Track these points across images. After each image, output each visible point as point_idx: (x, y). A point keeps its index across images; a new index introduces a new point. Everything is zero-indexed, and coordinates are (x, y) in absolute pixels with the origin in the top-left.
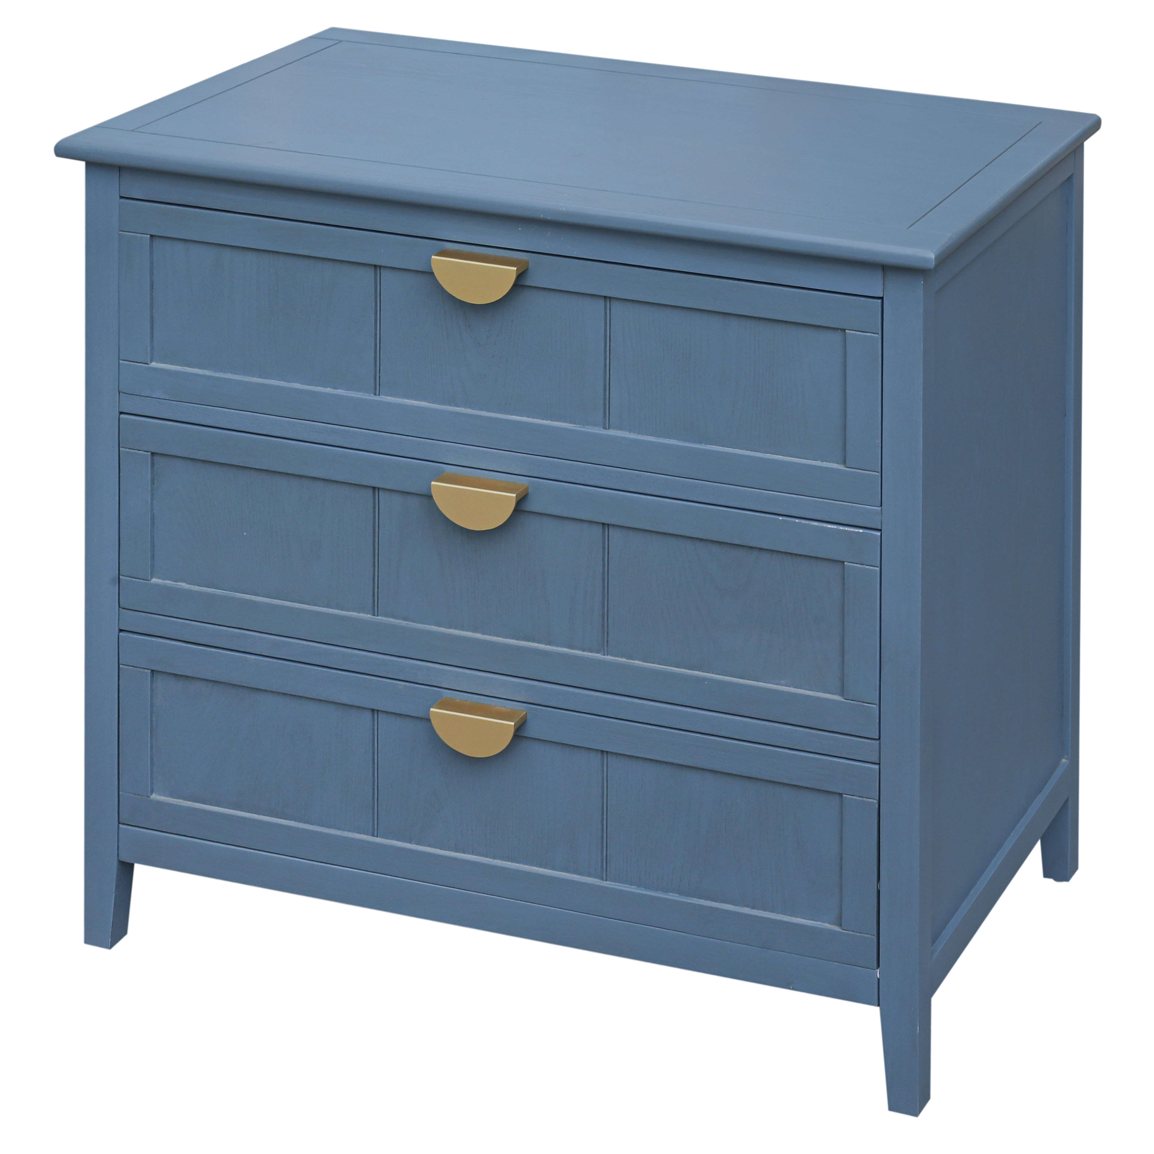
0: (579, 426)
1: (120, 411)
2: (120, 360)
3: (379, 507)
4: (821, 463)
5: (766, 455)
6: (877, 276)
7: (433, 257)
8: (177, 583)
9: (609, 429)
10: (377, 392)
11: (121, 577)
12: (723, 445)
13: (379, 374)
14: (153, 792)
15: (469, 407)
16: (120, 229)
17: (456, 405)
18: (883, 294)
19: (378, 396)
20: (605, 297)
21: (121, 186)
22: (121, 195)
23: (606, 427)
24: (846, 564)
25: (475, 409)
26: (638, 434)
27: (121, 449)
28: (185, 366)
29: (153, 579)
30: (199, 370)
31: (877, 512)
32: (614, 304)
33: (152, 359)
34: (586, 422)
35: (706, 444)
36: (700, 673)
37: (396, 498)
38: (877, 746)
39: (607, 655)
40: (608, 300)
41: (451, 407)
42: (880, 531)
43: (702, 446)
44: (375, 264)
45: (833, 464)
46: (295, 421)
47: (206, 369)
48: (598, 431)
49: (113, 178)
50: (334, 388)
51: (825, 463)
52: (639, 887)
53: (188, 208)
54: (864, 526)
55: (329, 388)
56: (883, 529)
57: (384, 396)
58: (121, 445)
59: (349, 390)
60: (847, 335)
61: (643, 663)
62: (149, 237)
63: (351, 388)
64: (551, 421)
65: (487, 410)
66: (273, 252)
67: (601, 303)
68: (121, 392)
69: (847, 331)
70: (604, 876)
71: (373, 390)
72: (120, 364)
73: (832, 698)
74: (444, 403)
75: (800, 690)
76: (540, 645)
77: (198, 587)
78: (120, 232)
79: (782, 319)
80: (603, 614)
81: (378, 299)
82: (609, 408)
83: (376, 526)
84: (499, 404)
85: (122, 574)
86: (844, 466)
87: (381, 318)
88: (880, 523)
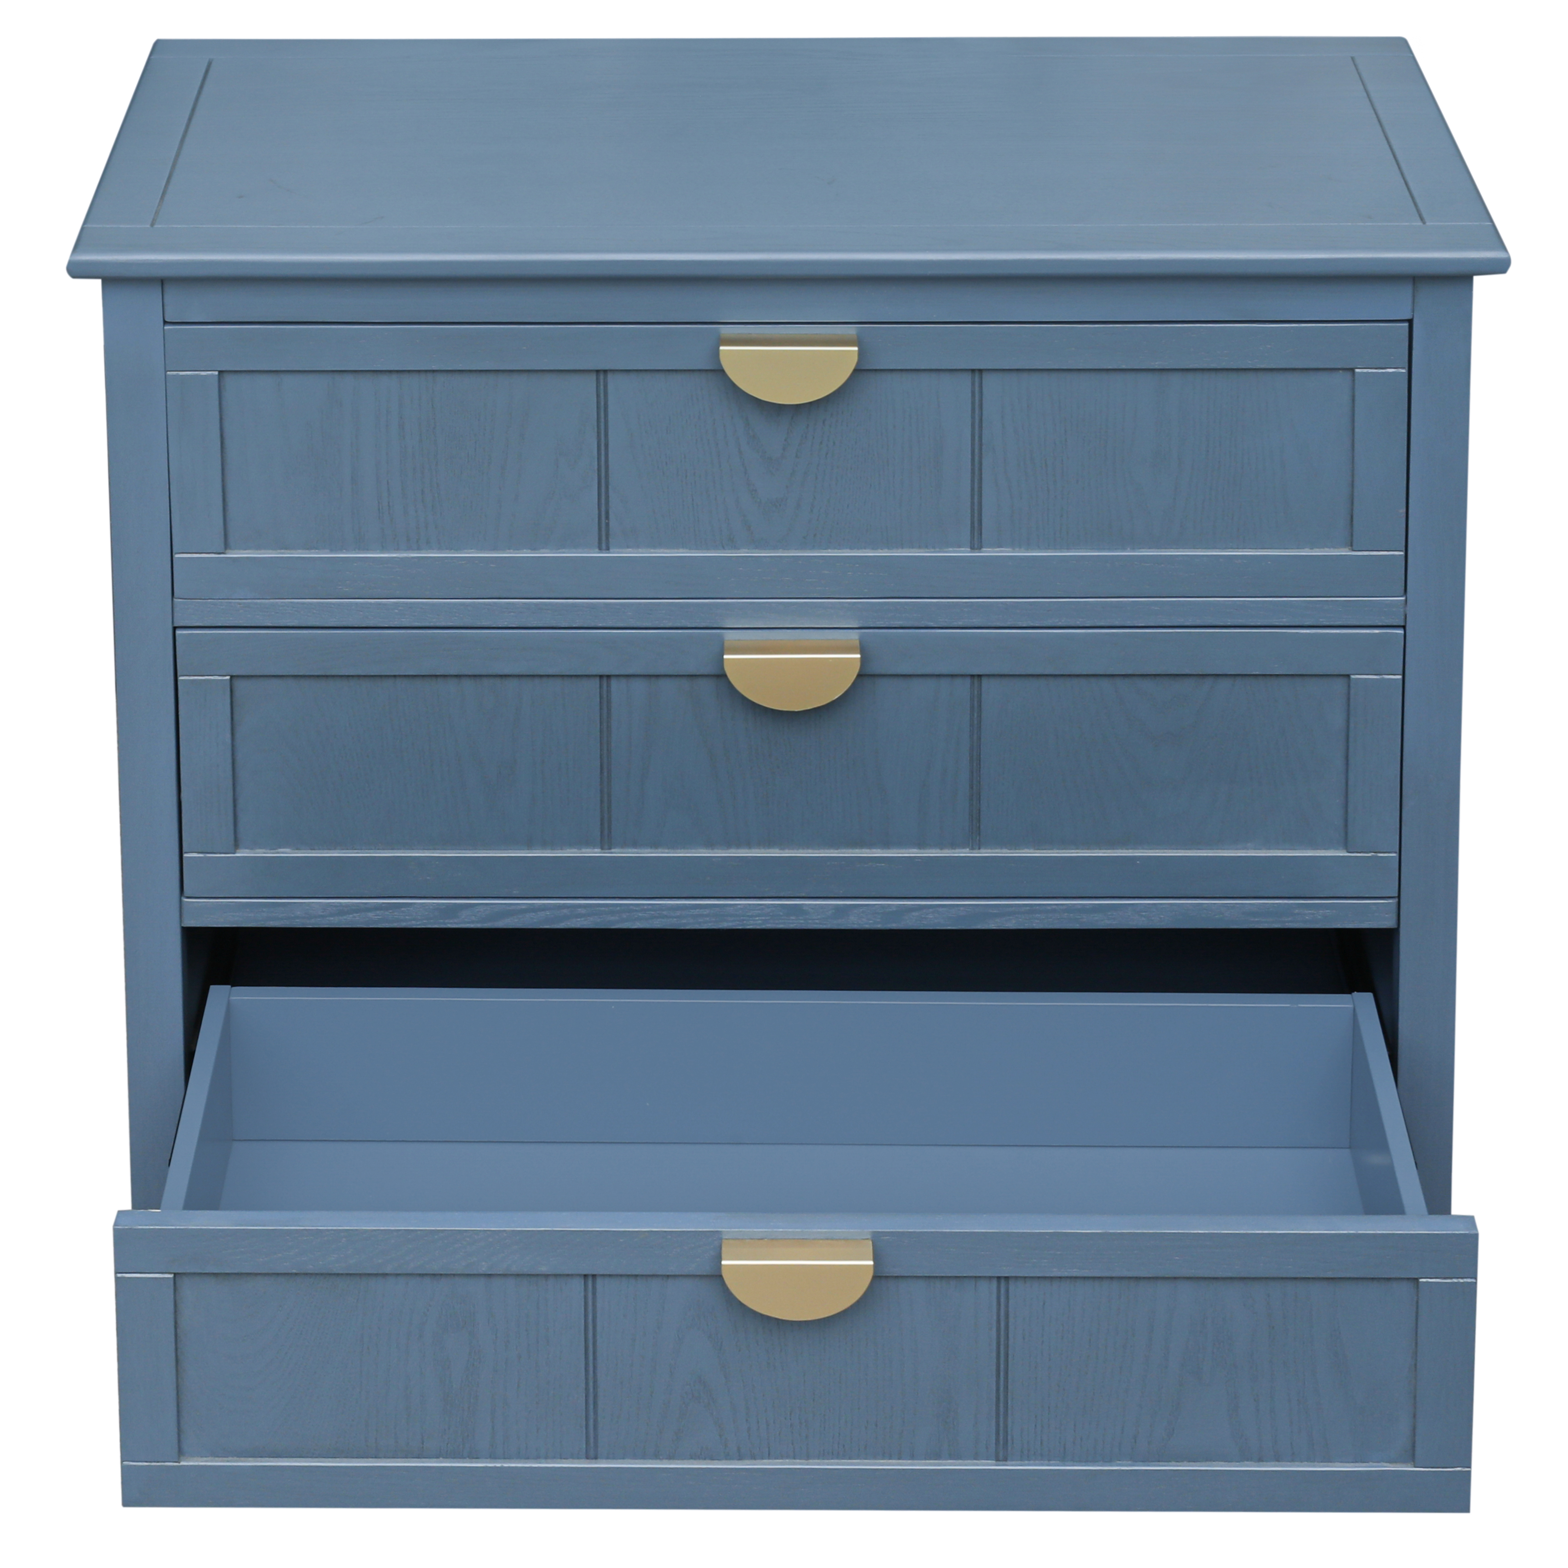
0: (933, 550)
1: (176, 625)
2: (174, 554)
3: (609, 702)
4: (1310, 550)
5: (1227, 552)
6: (1405, 292)
7: (721, 348)
8: (276, 851)
9: (980, 549)
10: (604, 546)
11: (185, 855)
12: (1159, 547)
13: (607, 521)
14: (181, 1453)
15: (756, 547)
16: (167, 369)
17: (735, 547)
18: (1413, 315)
19: (608, 551)
20: (973, 371)
21: (166, 307)
22: (167, 320)
23: (976, 546)
24: (1353, 677)
25: (765, 549)
26: (1027, 550)
27: (180, 678)
28: (282, 549)
29: (238, 851)
30: (307, 551)
31: (1399, 604)
32: (988, 379)
33: (227, 546)
34: (945, 544)
35: (1133, 549)
36: (1126, 851)
37: (639, 686)
38: (1394, 908)
39: (979, 849)
40: (977, 375)
41: (727, 551)
42: (1404, 627)
43: (1126, 552)
44: (599, 368)
45: (1332, 549)
46: (474, 602)
47: (316, 549)
48: (965, 553)
49: (151, 298)
50: (534, 549)
51: (1317, 550)
52: (1063, 1459)
53: (283, 325)
54: (1380, 624)
55: (525, 550)
56: (1407, 625)
57: (618, 550)
58: (179, 674)
59: (559, 549)
60: (1356, 376)
61: (1038, 851)
62: (216, 375)
63: (562, 545)
64: (889, 549)
65: (786, 548)
66: (426, 371)
67: (967, 378)
68: (176, 598)
69: (1357, 370)
70: (1001, 1456)
71: (596, 544)
72: (174, 559)
73: (1329, 855)
74: (715, 548)
75: (1281, 851)
76: (874, 850)
77: (313, 851)
78: (168, 373)
79: (1251, 367)
80: (971, 796)
81: (603, 416)
82: (980, 520)
83: (605, 728)
84: (804, 538)
85: (185, 851)
86: (1350, 548)
87: (608, 443)
88: (1403, 618)
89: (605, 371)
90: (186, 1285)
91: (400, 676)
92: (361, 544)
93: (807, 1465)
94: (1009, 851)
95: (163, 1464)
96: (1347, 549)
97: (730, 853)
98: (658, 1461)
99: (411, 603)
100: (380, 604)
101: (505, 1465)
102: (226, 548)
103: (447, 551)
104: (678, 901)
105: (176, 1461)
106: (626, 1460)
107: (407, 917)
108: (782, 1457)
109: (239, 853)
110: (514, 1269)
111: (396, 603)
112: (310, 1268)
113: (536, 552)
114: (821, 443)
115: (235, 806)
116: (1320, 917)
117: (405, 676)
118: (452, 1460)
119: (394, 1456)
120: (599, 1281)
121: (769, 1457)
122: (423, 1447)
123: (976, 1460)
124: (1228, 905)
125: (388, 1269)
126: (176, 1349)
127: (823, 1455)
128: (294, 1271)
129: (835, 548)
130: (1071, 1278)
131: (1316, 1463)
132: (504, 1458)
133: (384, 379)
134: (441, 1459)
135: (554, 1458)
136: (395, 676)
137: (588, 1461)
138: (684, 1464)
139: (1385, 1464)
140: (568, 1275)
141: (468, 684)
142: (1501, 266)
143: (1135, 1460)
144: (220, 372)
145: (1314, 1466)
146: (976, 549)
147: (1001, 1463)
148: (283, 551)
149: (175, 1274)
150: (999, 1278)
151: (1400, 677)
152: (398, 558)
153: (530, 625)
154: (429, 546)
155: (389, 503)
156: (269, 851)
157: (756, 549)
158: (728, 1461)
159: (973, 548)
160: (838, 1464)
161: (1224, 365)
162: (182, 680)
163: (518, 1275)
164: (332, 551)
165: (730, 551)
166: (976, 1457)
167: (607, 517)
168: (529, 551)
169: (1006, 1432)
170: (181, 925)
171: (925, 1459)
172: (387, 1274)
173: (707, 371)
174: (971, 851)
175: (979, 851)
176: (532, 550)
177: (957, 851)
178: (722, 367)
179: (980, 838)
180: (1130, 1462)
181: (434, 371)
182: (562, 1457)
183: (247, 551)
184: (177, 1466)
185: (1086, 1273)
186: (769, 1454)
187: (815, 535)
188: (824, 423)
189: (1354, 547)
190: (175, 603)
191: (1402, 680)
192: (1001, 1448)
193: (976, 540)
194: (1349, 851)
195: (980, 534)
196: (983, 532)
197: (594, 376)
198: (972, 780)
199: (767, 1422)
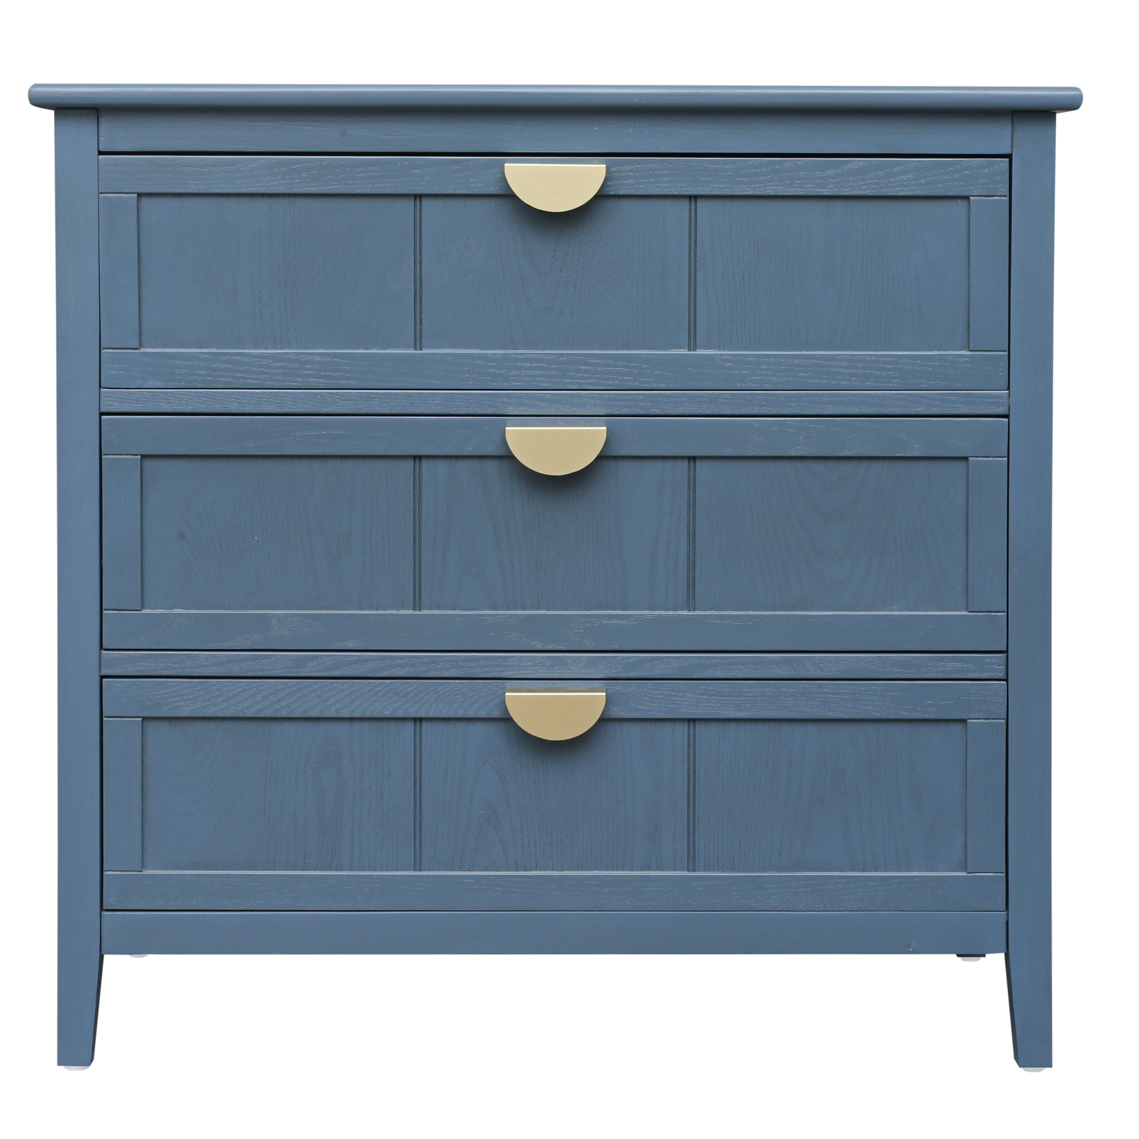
1: (101, 411)
2: (102, 349)
3: (420, 482)
4: (938, 352)
8: (172, 610)
11: (104, 612)
12: (826, 349)
13: (421, 326)
14: (143, 866)
15: (530, 348)
16: (99, 193)
17: (515, 348)
18: (1012, 151)
19: (421, 349)
20: (690, 197)
21: (99, 139)
22: (101, 150)
23: (692, 348)
24: (970, 459)
26: (729, 351)
28: (180, 347)
29: (143, 609)
31: (1004, 396)
32: (700, 204)
33: (141, 343)
34: (670, 346)
37: (442, 466)
38: (1004, 660)
39: (694, 609)
40: (693, 201)
42: (1008, 417)
43: (803, 352)
44: (416, 193)
45: (954, 349)
47: (207, 348)
48: (685, 352)
52: (733, 870)
53: (185, 155)
54: (990, 414)
56: (1010, 414)
57: (428, 349)
58: (103, 454)
59: (385, 347)
60: (971, 203)
61: (738, 612)
62: (136, 197)
63: (387, 344)
65: (552, 346)
67: (685, 204)
68: (103, 388)
69: (971, 198)
70: (691, 867)
71: (413, 342)
72: (101, 353)
73: (955, 616)
75: (918, 611)
76: (616, 609)
77: (199, 610)
78: (101, 195)
79: (894, 195)
80: (688, 565)
81: (418, 236)
82: (695, 327)
83: (417, 505)
84: (566, 340)
85: (105, 608)
86: (968, 350)
87: (422, 260)
88: (1007, 408)
89: (421, 196)
90: (150, 728)
93: (561, 873)
95: (131, 873)
96: (965, 351)
97: (509, 611)
98: (462, 871)
101: (360, 876)
102: (140, 345)
103: (303, 350)
104: (471, 653)
105: (140, 870)
106: (441, 871)
108: (545, 869)
109: (144, 611)
114: (578, 259)
115: (142, 570)
116: (948, 670)
120: (424, 723)
122: (305, 862)
123: (675, 869)
124: (880, 658)
126: (142, 780)
128: (222, 716)
129: (589, 349)
131: (901, 870)
135: (393, 870)
137: (416, 870)
138: (480, 873)
139: (947, 871)
140: (403, 719)
142: (1075, 104)
143: (780, 870)
144: (139, 195)
145: (900, 873)
147: (691, 871)
149: (143, 718)
150: (689, 720)
151: (1006, 459)
154: (289, 346)
155: (260, 309)
156: (166, 609)
158: (509, 873)
159: (689, 349)
160: (582, 873)
162: (105, 459)
165: (511, 350)
167: (421, 323)
169: (694, 849)
170: (100, 673)
173: (495, 195)
174: (688, 611)
175: (694, 611)
177: (678, 610)
179: (694, 600)
182: (397, 868)
183: (155, 348)
184: (141, 875)
186: (536, 867)
187: (574, 337)
188: (581, 242)
189: (970, 348)
190: (101, 392)
191: (1007, 461)
192: (691, 861)
193: (692, 343)
194: (970, 610)
195: (695, 338)
196: (697, 336)
197: (413, 199)
198: (689, 551)
199: (535, 841)
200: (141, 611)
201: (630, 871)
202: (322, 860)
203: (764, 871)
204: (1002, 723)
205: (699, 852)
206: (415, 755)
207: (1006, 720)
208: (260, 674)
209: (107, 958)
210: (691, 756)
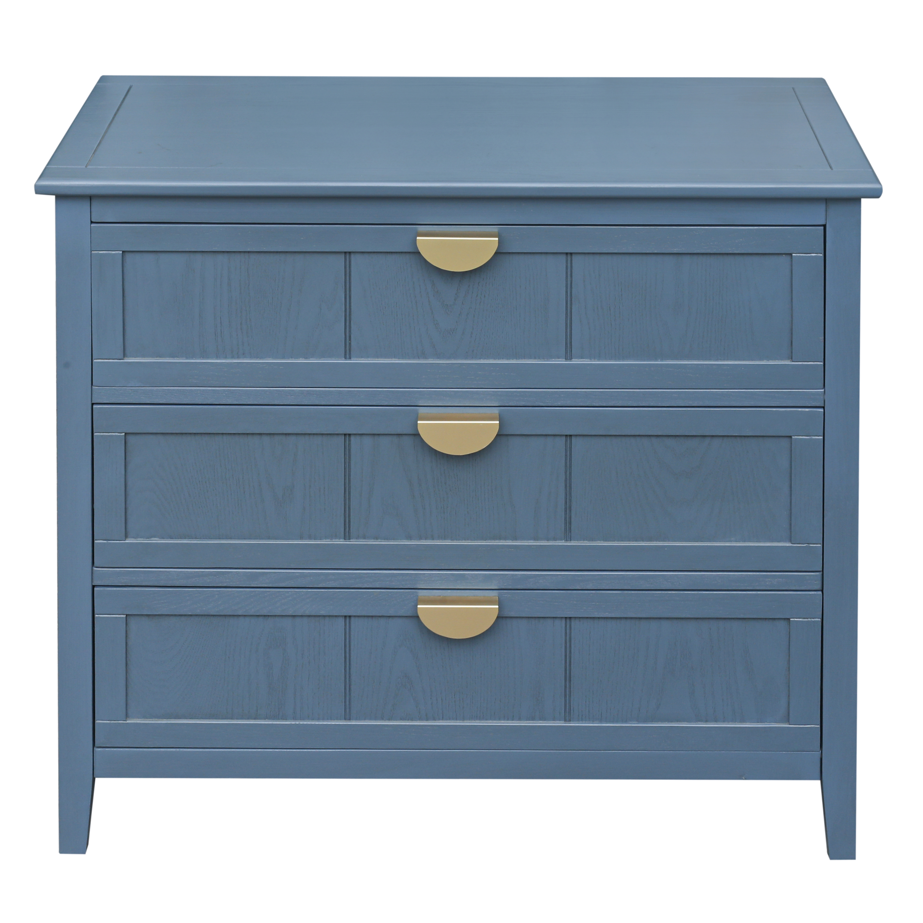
0: (543, 360)
1: (93, 402)
2: (93, 359)
3: (350, 450)
4: (767, 361)
5: (718, 362)
6: (821, 208)
7: (418, 238)
8: (150, 539)
9: (571, 359)
10: (348, 356)
11: (95, 542)
12: (677, 359)
13: (350, 342)
14: (127, 716)
15: (438, 358)
16: (92, 250)
17: (426, 358)
18: (826, 222)
19: (350, 360)
20: (567, 254)
21: (92, 213)
22: (93, 221)
23: (568, 358)
24: (793, 437)
25: (443, 359)
26: (599, 360)
27: (95, 434)
28: (157, 357)
29: (127, 539)
30: (172, 358)
31: (820, 394)
32: (575, 258)
33: (125, 355)
34: (550, 357)
35: (662, 360)
36: (659, 542)
37: (367, 441)
38: (820, 577)
39: (571, 541)
40: (569, 256)
41: (421, 360)
42: (824, 408)
43: (658, 362)
44: (346, 251)
45: (780, 361)
46: (270, 389)
47: (178, 357)
48: (562, 362)
49: (84, 207)
50: (306, 358)
51: (772, 361)
52: (601, 721)
53: (160, 224)
54: (809, 405)
55: (301, 359)
56: (825, 406)
57: (356, 359)
58: (94, 432)
59: (321, 358)
60: (793, 258)
61: (606, 542)
62: (121, 253)
63: (323, 356)
64: (516, 359)
65: (455, 358)
66: (245, 252)
67: (563, 258)
68: (94, 386)
69: (794, 255)
70: (567, 718)
71: (343, 355)
72: (93, 362)
73: (781, 545)
74: (414, 358)
75: (751, 543)
76: (508, 541)
77: (172, 540)
78: (93, 252)
79: (731, 252)
80: (566, 508)
81: (348, 279)
82: (571, 343)
83: (347, 466)
84: (467, 352)
85: (96, 539)
86: (791, 360)
87: (351, 295)
88: (823, 402)
89: (350, 253)
90: (133, 622)
91: (226, 434)
92: (204, 354)
93: (463, 723)
94: (588, 542)
95: (118, 722)
96: (789, 361)
97: (421, 542)
98: (383, 721)
99: (233, 390)
100: (213, 390)
101: (301, 723)
102: (124, 357)
103: (255, 359)
104: (390, 571)
105: (125, 720)
106: (366, 721)
107: (227, 580)
108: (450, 719)
109: (127, 540)
110: (307, 613)
111: (224, 390)
112: (198, 612)
113: (308, 359)
114: (477, 296)
115: (126, 512)
116: (775, 583)
117: (229, 434)
118: (273, 720)
119: (242, 718)
120: (352, 619)
121: (443, 719)
122: (257, 713)
123: (554, 721)
124: (720, 575)
125: (240, 613)
126: (126, 657)
127: (472, 718)
128: (190, 614)
129: (485, 359)
130: (604, 618)
131: (736, 723)
132: (301, 720)
133: (220, 257)
134: (267, 720)
135: (328, 719)
136: (223, 434)
137: (346, 721)
138: (397, 723)
139: (774, 724)
140: (336, 616)
141: (266, 439)
142: (876, 194)
143: (638, 721)
144: (123, 252)
145: (735, 725)
146: (569, 360)
147: (567, 722)
148: (158, 358)
149: (127, 615)
150: (566, 618)
151: (822, 437)
152: (226, 363)
153: (303, 404)
154: (244, 356)
155: (221, 330)
156: (145, 539)
157: (438, 359)
158: (421, 721)
159: (566, 359)
160: (480, 723)
161: (714, 251)
162: (96, 435)
163: (309, 616)
164: (187, 358)
165: (422, 360)
166: (554, 719)
167: (350, 340)
168: (304, 359)
169: (570, 706)
170: (92, 584)
171: (527, 720)
172: (239, 615)
173: (409, 252)
174: (566, 542)
175: (570, 542)
176: (305, 358)
177: (557, 542)
178: (418, 250)
179: (571, 534)
180: (636, 722)
181: (249, 252)
182: (331, 719)
183: (137, 358)
184: (125, 723)
185: (613, 615)
186: (443, 718)
187: (473, 351)
188: (478, 284)
189: (793, 359)
190: (93, 389)
191: (823, 439)
192: (567, 714)
193: (568, 354)
194: (792, 543)
195: (571, 350)
196: (573, 349)
197: (343, 255)
198: (566, 499)
199: (442, 699)
200: (125, 541)
201: (518, 720)
202: (270, 712)
203: (626, 722)
204: (818, 621)
205: (573, 708)
206: (345, 639)
207: (821, 619)
208: (220, 585)
209: (98, 781)
210: (568, 641)
